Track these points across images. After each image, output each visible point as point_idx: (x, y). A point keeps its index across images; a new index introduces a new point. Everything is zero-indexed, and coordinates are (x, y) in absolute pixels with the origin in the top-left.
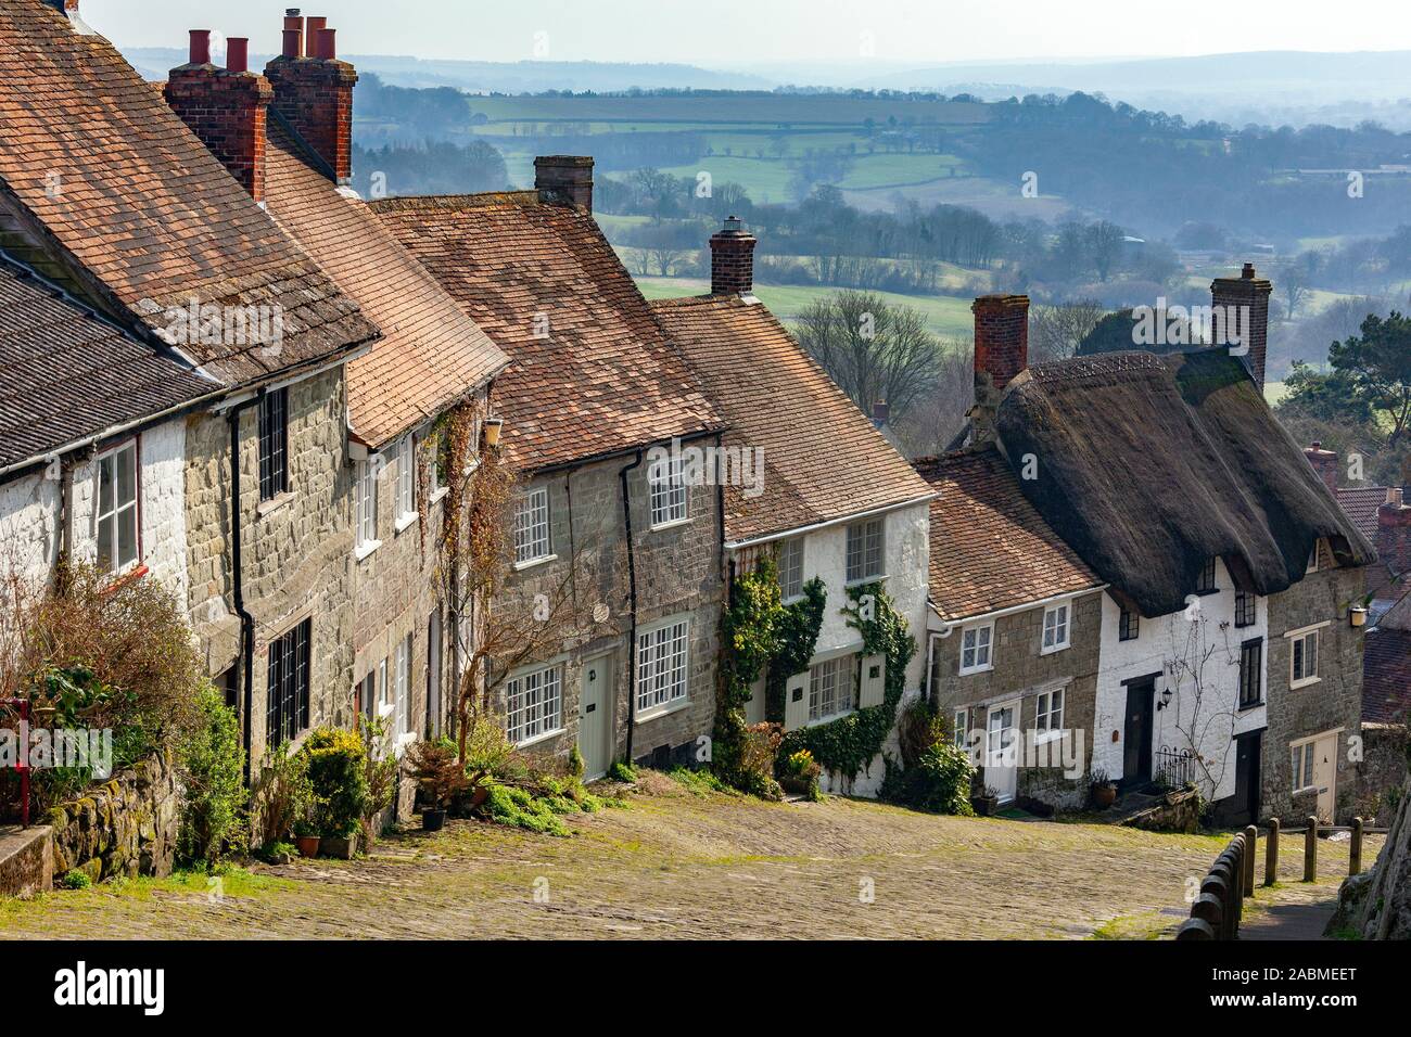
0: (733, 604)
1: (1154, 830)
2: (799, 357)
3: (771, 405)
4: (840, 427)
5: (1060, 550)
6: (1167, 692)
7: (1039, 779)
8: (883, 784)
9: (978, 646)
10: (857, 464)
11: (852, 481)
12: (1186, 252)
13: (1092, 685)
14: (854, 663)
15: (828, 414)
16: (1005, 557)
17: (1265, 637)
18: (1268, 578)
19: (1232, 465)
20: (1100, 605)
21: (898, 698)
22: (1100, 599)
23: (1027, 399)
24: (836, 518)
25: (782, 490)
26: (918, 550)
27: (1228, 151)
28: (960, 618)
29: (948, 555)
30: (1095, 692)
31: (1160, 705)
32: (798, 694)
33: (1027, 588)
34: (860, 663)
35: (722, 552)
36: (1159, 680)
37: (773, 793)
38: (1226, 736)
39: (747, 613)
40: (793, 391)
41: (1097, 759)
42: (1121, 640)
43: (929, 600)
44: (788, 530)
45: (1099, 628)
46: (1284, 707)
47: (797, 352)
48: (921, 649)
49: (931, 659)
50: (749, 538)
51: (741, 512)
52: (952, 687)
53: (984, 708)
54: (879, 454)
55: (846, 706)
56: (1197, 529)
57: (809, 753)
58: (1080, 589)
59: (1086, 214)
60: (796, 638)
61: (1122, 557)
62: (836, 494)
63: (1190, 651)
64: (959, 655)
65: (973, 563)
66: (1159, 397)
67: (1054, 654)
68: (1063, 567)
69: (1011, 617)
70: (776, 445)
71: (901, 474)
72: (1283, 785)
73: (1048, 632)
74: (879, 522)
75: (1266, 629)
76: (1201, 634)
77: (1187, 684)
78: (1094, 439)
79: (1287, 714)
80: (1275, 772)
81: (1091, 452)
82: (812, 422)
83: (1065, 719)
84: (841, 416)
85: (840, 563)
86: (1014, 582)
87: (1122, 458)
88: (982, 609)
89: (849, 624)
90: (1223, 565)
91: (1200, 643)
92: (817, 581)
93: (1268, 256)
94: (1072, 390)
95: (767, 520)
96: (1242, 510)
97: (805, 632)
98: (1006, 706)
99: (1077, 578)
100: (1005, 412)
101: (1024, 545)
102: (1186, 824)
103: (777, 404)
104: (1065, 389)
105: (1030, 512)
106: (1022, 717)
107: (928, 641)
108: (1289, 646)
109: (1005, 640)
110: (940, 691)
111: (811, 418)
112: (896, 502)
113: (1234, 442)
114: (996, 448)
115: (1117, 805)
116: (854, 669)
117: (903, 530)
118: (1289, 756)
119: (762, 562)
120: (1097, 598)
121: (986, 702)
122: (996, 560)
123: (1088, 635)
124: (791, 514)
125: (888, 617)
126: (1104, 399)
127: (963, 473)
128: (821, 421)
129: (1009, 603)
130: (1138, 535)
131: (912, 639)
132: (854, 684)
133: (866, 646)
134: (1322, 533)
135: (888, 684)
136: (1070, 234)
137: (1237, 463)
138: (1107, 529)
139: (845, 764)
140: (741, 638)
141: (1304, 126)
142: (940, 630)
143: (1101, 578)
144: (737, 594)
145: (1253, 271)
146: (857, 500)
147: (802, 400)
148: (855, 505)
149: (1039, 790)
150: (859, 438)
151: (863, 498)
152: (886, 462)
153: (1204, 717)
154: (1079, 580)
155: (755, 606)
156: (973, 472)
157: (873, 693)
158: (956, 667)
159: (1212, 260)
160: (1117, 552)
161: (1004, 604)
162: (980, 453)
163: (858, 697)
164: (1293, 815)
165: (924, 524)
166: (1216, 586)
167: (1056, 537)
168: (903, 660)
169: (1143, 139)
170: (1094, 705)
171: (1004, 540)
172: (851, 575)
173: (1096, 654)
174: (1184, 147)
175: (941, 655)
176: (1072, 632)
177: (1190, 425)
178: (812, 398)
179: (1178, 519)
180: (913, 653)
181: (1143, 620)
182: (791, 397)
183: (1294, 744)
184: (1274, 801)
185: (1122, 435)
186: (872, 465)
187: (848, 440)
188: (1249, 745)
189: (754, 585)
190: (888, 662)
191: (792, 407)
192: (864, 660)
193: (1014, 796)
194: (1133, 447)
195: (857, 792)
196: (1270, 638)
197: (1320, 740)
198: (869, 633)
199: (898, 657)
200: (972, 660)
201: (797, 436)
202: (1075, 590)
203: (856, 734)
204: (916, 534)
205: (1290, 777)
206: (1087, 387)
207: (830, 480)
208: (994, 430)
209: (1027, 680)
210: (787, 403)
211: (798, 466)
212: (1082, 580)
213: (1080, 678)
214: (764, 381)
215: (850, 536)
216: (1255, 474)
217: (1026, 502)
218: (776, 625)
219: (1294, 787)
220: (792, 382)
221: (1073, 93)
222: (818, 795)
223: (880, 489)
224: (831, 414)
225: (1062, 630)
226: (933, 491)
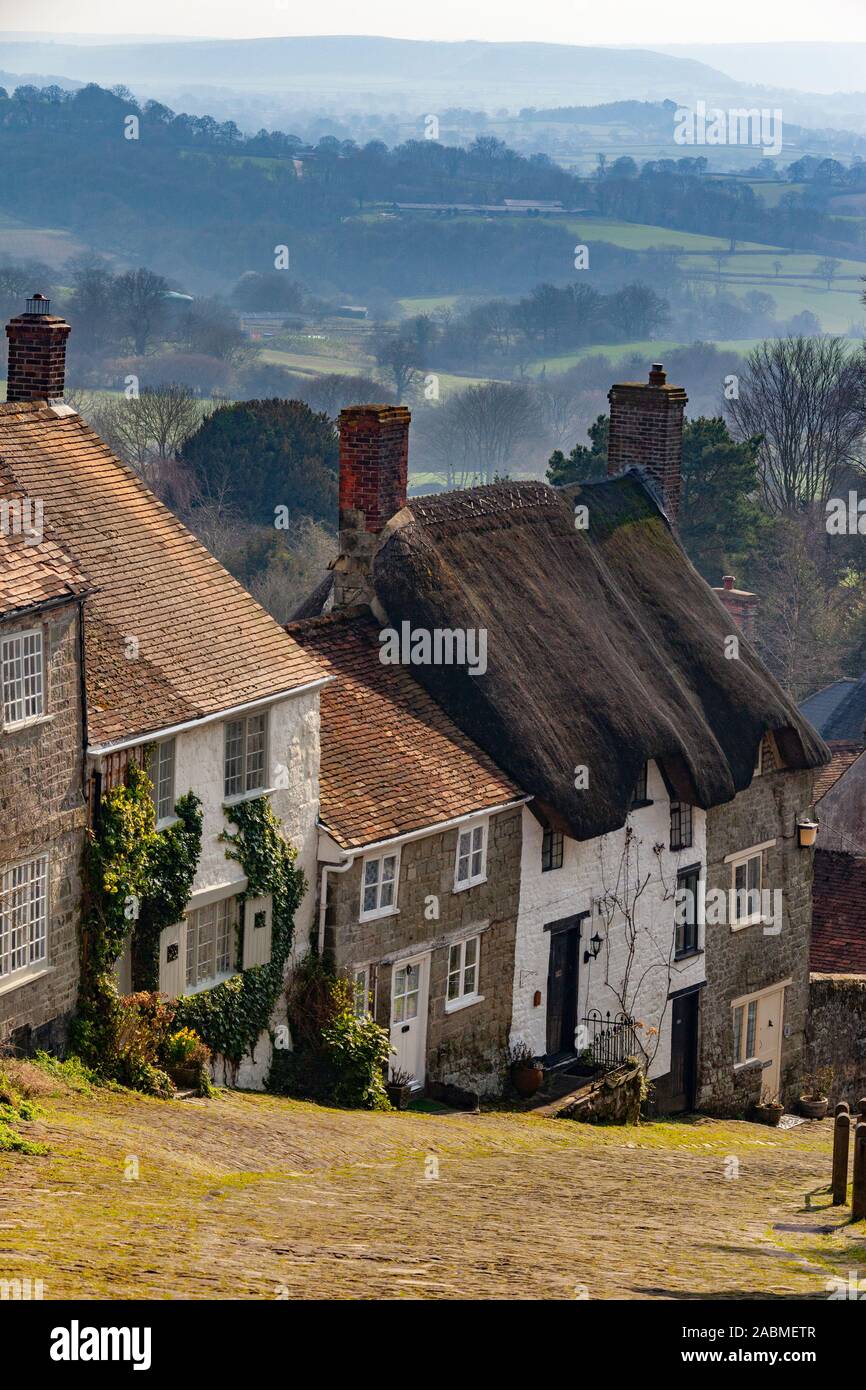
0: (101, 833)
1: (593, 1123)
2: (134, 489)
3: (111, 557)
4: (199, 586)
5: (469, 751)
6: (596, 939)
7: (452, 1058)
8: (270, 1071)
9: (381, 883)
10: (229, 637)
11: (226, 660)
12: (250, 315)
13: (511, 932)
14: (235, 908)
15: (182, 569)
16: (402, 761)
17: (704, 863)
18: (711, 785)
19: (653, 635)
20: (519, 824)
21: (287, 954)
22: (520, 816)
23: (410, 546)
24: (216, 711)
25: (144, 673)
26: (307, 754)
27: (300, 174)
28: (362, 845)
29: (334, 759)
30: (514, 940)
31: (587, 956)
32: (173, 951)
33: (437, 803)
34: (242, 909)
35: (84, 759)
36: (586, 921)
37: (162, 1087)
38: (660, 995)
39: (118, 842)
40: (135, 537)
41: (517, 1030)
42: (545, 869)
43: (321, 821)
44: (162, 728)
45: (519, 855)
46: (724, 954)
47: (131, 482)
48: (311, 887)
49: (324, 900)
50: (117, 739)
51: (101, 704)
52: (351, 939)
53: (388, 965)
54: (253, 623)
55: (224, 966)
56: (629, 721)
57: (193, 1032)
58: (499, 803)
59: (107, 257)
60: (171, 875)
61: (546, 759)
62: (210, 679)
63: (622, 883)
64: (359, 894)
65: (366, 769)
66: (562, 544)
67: (468, 891)
68: (475, 773)
69: (419, 842)
70: (126, 612)
71: (283, 651)
72: (725, 1057)
73: (461, 862)
74: (262, 717)
75: (705, 852)
76: (633, 859)
77: (618, 927)
78: (495, 601)
79: (728, 964)
80: (715, 1040)
81: (493, 619)
82: (165, 580)
83: (480, 977)
84: (199, 572)
85: (216, 772)
86: (420, 794)
87: (531, 627)
88: (386, 833)
89: (229, 856)
90: (656, 768)
91: (632, 871)
92: (191, 797)
93: (360, 322)
94: (460, 535)
95: (134, 715)
96: (673, 695)
97: (183, 868)
98: (412, 961)
99: (494, 789)
100: (384, 565)
101: (423, 743)
102: (627, 1113)
103: (118, 555)
104: (453, 534)
105: (424, 699)
106: (432, 976)
107: (319, 876)
108: (730, 873)
109: (412, 874)
110: (338, 943)
111: (161, 574)
112: (285, 690)
113: (653, 603)
114: (371, 612)
115: (544, 1091)
116: (235, 916)
117: (291, 726)
118: (730, 1020)
119: (133, 772)
120: (514, 816)
121: (391, 957)
122: (393, 765)
123: (506, 865)
124: (162, 707)
125: (274, 845)
126: (500, 547)
127: (334, 648)
128: (176, 578)
129: (419, 823)
130: (561, 730)
131: (300, 874)
132: (234, 937)
133: (250, 885)
134: (770, 724)
135: (275, 936)
136: (92, 286)
137: (660, 632)
138: (526, 723)
139: (228, 1044)
140: (113, 877)
141: (401, 141)
142: (338, 862)
143: (523, 789)
144: (103, 817)
145: (664, 375)
146: (236, 686)
147: (147, 549)
148: (236, 694)
149: (452, 1073)
150: (224, 601)
151: (244, 685)
152: (263, 635)
153: (637, 969)
154: (496, 793)
155: (127, 834)
156: (347, 646)
157: (258, 948)
158: (355, 911)
159: (285, 326)
160: (540, 753)
161: (412, 825)
162: (351, 620)
163: (240, 954)
164: (735, 1097)
165: (313, 718)
166: (649, 797)
167: (461, 733)
168: (293, 905)
169: (183, 154)
170: (513, 957)
171: (398, 738)
172: (230, 788)
173: (515, 890)
174: (240, 165)
175: (338, 895)
176: (489, 861)
177: (601, 582)
178: (158, 547)
179: (606, 708)
180: (302, 893)
181: (569, 842)
182: (133, 545)
183: (736, 1003)
184: (714, 1080)
185: (526, 595)
186: (247, 639)
187: (213, 604)
188: (686, 1004)
189: (124, 804)
190: (276, 906)
191: (137, 559)
192: (247, 905)
193: (423, 1082)
194: (541, 612)
195: (242, 1083)
196: (709, 864)
197: (765, 996)
198: (253, 868)
199: (286, 898)
200: (374, 900)
201: (150, 598)
202: (494, 804)
203: (241, 1005)
204: (305, 733)
205: (731, 1047)
206: (478, 531)
207: (200, 660)
208: (367, 589)
209: (437, 926)
210: (130, 553)
211: (158, 640)
212: (500, 792)
213: (498, 922)
214: (97, 523)
215: (228, 734)
216: (683, 646)
217: (417, 686)
218: (151, 857)
219: (735, 1060)
220: (132, 523)
221: (84, 87)
222: (211, 1089)
223: (263, 671)
224: (185, 568)
225: (477, 857)
226: (326, 673)
